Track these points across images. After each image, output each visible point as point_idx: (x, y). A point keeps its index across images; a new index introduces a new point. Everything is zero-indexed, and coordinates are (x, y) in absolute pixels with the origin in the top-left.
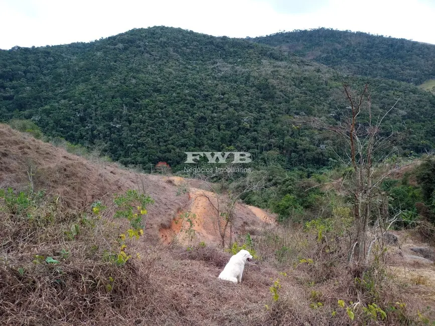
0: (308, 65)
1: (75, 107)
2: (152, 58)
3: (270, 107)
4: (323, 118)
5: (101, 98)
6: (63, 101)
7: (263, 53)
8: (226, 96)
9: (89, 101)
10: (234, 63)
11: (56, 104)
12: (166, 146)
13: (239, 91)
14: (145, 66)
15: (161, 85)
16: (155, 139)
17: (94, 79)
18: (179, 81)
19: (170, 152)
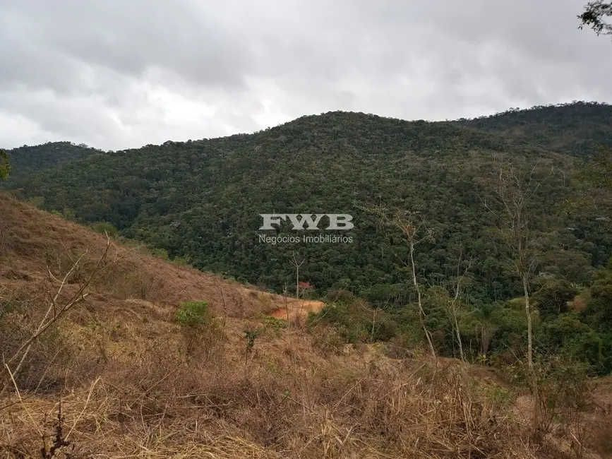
0: (542, 156)
1: (219, 212)
2: (320, 152)
3: (471, 216)
4: (554, 233)
5: (250, 202)
6: (207, 205)
7: (474, 142)
8: (409, 199)
9: (235, 205)
10: (429, 156)
11: (200, 208)
12: (317, 262)
13: (428, 193)
14: (309, 162)
15: (323, 186)
16: (305, 253)
17: (246, 179)
18: (348, 180)
19: (320, 270)
